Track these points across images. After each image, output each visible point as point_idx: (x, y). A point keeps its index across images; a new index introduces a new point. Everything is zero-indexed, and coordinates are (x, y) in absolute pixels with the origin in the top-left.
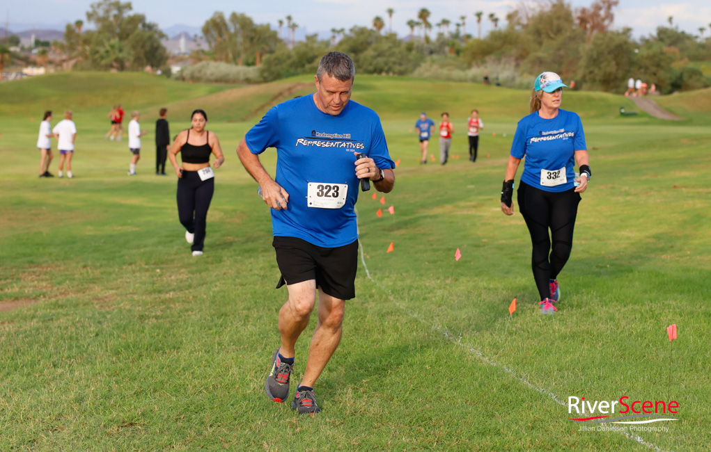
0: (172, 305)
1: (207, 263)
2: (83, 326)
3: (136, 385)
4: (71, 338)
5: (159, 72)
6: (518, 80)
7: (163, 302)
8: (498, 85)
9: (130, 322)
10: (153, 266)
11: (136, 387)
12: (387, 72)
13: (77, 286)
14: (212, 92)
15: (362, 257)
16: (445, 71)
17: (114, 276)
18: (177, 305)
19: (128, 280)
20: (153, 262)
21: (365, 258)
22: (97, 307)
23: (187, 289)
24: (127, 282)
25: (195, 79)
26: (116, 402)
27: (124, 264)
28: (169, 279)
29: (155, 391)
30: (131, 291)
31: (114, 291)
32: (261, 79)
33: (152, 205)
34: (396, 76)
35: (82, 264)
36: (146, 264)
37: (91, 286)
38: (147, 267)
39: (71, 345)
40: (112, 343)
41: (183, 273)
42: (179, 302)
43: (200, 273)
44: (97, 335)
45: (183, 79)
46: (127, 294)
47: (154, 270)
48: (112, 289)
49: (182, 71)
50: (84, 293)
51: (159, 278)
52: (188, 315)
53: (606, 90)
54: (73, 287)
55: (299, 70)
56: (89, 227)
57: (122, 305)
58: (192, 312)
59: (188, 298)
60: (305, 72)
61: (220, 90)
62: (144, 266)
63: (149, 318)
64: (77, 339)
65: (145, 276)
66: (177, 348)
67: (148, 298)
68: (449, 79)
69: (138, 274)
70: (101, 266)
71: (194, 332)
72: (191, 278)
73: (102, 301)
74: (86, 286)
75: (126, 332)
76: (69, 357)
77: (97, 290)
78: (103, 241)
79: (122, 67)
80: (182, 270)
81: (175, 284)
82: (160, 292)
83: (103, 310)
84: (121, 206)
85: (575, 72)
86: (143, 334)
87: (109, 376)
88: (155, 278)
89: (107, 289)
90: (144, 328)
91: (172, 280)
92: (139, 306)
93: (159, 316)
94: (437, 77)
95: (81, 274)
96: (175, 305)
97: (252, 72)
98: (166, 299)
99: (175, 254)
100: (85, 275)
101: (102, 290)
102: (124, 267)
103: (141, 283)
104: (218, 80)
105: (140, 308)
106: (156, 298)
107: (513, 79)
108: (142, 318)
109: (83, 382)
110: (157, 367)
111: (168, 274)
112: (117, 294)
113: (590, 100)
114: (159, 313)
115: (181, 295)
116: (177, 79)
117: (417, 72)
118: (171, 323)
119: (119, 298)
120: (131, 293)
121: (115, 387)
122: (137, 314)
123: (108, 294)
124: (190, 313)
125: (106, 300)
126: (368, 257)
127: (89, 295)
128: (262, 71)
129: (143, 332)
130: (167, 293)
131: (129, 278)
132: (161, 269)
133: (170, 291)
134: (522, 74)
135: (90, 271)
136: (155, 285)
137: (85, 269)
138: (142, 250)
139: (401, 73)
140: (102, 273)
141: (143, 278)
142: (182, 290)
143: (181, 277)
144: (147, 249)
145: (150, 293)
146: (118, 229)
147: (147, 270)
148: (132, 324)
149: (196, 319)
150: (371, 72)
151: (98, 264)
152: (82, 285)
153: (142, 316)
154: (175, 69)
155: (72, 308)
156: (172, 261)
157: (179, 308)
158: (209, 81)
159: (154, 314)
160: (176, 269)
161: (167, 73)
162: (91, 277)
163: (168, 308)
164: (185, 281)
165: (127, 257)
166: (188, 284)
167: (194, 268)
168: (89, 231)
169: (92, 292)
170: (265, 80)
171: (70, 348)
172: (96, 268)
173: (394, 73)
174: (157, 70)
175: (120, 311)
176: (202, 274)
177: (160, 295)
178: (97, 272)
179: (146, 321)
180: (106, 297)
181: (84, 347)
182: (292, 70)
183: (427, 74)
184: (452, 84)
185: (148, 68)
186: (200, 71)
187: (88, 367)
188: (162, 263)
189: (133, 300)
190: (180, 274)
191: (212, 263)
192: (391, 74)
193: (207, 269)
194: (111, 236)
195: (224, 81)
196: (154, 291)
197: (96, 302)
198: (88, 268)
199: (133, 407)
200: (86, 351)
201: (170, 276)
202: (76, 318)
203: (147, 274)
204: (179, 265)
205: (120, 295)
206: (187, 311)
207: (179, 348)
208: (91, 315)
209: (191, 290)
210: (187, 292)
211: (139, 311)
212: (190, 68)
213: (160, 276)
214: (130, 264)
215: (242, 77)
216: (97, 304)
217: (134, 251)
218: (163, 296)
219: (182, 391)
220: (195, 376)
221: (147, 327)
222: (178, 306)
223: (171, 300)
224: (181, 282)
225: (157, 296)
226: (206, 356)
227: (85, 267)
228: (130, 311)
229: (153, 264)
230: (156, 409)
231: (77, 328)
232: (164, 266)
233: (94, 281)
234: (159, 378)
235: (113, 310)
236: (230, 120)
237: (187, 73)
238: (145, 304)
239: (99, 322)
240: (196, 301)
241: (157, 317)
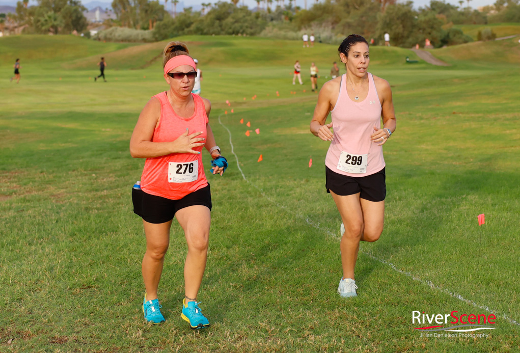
0: (107, 200)
1: (128, 169)
2: (46, 215)
3: (90, 258)
4: (38, 224)
5: (82, 35)
6: (334, 38)
7: (101, 198)
8: (320, 42)
9: (79, 212)
10: (90, 172)
11: (90, 260)
12: (242, 33)
13: (38, 186)
14: (119, 48)
15: (238, 165)
16: (282, 33)
17: (63, 179)
18: (110, 199)
19: (74, 182)
20: (89, 169)
21: (240, 166)
22: (54, 201)
23: (117, 188)
24: (72, 183)
25: (107, 39)
26: (77, 271)
27: (69, 170)
28: (103, 181)
29: (104, 263)
30: (76, 190)
31: (64, 190)
32: (154, 39)
33: (84, 128)
34: (248, 36)
35: (40, 170)
36: (85, 171)
37: (48, 186)
38: (85, 172)
39: (39, 229)
40: (69, 227)
41: (112, 177)
42: (111, 198)
43: (124, 177)
44: (57, 222)
45: (99, 39)
46: (73, 192)
47: (91, 174)
48: (63, 188)
49: (98, 34)
50: (43, 191)
51: (95, 181)
52: (120, 207)
53: (396, 45)
54: (35, 187)
55: (180, 32)
56: (41, 144)
57: (71, 200)
58: (122, 205)
59: (118, 195)
60: (184, 34)
61: (125, 47)
62: (83, 172)
63: (92, 209)
64: (43, 224)
65: (85, 179)
66: (115, 230)
67: (90, 195)
68: (285, 38)
69: (80, 178)
70: (53, 172)
71: (125, 219)
72: (118, 180)
73: (57, 197)
74: (44, 186)
75: (77, 220)
76: (39, 238)
77: (52, 189)
78: (52, 154)
79: (56, 32)
80: (111, 175)
81: (107, 184)
82: (97, 190)
83: (59, 204)
84: (62, 129)
85: (374, 32)
86: (89, 222)
87: (69, 252)
88: (92, 181)
89: (59, 188)
90: (89, 216)
91: (104, 182)
92: (84, 200)
93: (98, 208)
94: (277, 37)
95: (40, 178)
96: (109, 199)
97: (147, 34)
98: (102, 196)
99: (105, 163)
100: (43, 178)
101: (55, 189)
102: (70, 173)
103: (83, 184)
104: (123, 40)
105: (85, 202)
106: (94, 195)
107: (331, 38)
108: (87, 209)
109: (51, 257)
110: (103, 245)
111: (101, 177)
112: (66, 192)
113: (385, 52)
114: (98, 206)
115: (112, 193)
116: (95, 39)
117: (263, 33)
118: (109, 213)
119: (68, 195)
120: (76, 192)
121: (74, 259)
122: (83, 207)
123: (60, 192)
124: (121, 205)
125: (59, 196)
126: (242, 165)
127: (47, 193)
128: (154, 34)
129: (89, 219)
130: (102, 191)
131: (74, 180)
132: (96, 174)
133: (104, 190)
134: (336, 34)
135: (46, 176)
136: (94, 185)
137: (42, 174)
138: (81, 160)
139: (252, 34)
140: (54, 177)
141: (84, 180)
142: (112, 189)
143: (111, 179)
144: (85, 160)
145: (90, 191)
146: (62, 145)
147: (86, 175)
148: (80, 213)
149: (126, 210)
150: (231, 34)
151: (51, 171)
152: (41, 186)
153: (87, 208)
154: (93, 32)
155: (37, 203)
156: (103, 168)
157: (112, 202)
158: (117, 41)
159: (95, 206)
160: (106, 174)
161: (88, 35)
162: (47, 180)
163: (105, 202)
164: (114, 183)
165: (71, 166)
166: (116, 185)
167: (119, 173)
168: (42, 147)
169: (49, 191)
170: (157, 40)
171: (39, 231)
172: (50, 173)
173: (247, 34)
174: (81, 33)
175: (71, 204)
176: (125, 177)
177: (97, 193)
178: (51, 176)
179: (91, 212)
180: (59, 194)
181: (49, 230)
182: (175, 33)
183: (270, 35)
184: (288, 41)
185: (75, 32)
186: (111, 34)
187: (53, 245)
188: (96, 170)
189: (78, 196)
190: (110, 178)
191: (132, 170)
192: (245, 35)
193: (128, 174)
194: (58, 151)
195: (128, 40)
196: (93, 190)
197: (53, 198)
198: (44, 173)
199: (89, 274)
200: (50, 234)
201: (103, 179)
202: (40, 210)
203: (87, 177)
204: (108, 171)
205: (69, 193)
206: (118, 204)
207: (116, 231)
208: (50, 208)
209: (119, 189)
210: (116, 190)
211: (84, 204)
212: (104, 32)
213: (96, 179)
214: (74, 170)
215: (140, 38)
216: (53, 199)
217: (75, 161)
218: (99, 194)
219: (123, 262)
220: (131, 252)
221: (92, 216)
222: (111, 201)
223: (107, 196)
224: (111, 183)
225: (95, 194)
226: (137, 237)
227: (42, 172)
228: (77, 204)
229: (90, 170)
230: (106, 276)
231: (42, 217)
232: (97, 172)
233: (49, 182)
234: (106, 253)
235: (66, 203)
236: (133, 69)
237: (102, 35)
238: (88, 199)
239: (57, 213)
240: (123, 197)
241: (98, 209)
